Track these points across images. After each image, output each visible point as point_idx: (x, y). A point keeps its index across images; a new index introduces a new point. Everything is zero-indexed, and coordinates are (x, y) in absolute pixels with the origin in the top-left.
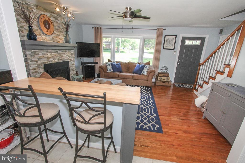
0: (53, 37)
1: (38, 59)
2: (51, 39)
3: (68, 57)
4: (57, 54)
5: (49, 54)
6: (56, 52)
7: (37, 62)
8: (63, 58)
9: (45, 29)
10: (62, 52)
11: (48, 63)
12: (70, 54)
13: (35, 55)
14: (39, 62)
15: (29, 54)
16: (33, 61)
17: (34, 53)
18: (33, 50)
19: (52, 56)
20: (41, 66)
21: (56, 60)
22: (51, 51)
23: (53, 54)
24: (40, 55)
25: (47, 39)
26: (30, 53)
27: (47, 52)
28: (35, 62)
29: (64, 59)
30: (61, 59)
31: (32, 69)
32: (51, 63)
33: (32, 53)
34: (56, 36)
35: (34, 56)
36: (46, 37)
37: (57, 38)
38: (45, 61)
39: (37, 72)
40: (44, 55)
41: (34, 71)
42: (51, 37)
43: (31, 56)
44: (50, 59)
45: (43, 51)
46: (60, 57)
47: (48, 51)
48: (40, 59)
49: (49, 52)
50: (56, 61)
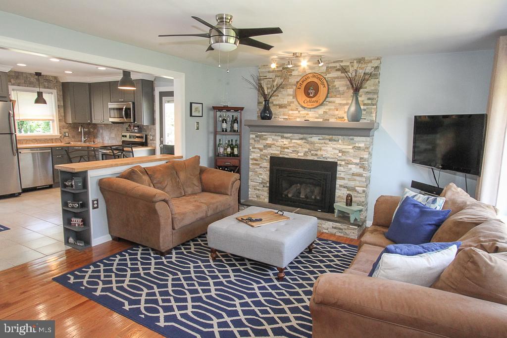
0: (328, 110)
1: (264, 146)
2: (319, 115)
3: (340, 154)
4: (305, 143)
5: (286, 142)
6: (302, 139)
7: (261, 150)
8: (319, 153)
9: (305, 98)
10: (320, 141)
11: (281, 156)
12: (351, 147)
13: (261, 141)
14: (264, 151)
15: (253, 138)
16: (255, 148)
17: (260, 138)
18: (259, 133)
19: (292, 145)
20: (267, 158)
21: (299, 154)
22: (291, 136)
23: (293, 141)
24: (269, 141)
25: (310, 115)
26: (254, 136)
27: (283, 137)
28: (259, 151)
29: (322, 155)
30: (312, 155)
31: (252, 159)
32: (286, 157)
33: (256, 137)
34: (335, 106)
35: (259, 141)
36: (309, 112)
37: (337, 110)
38: (275, 151)
39: (259, 164)
40: (276, 142)
41: (255, 162)
42: (321, 111)
43: (255, 141)
44: (286, 150)
45: (276, 135)
46: (313, 149)
47: (286, 135)
48: (269, 146)
49: (287, 138)
50: (301, 155)
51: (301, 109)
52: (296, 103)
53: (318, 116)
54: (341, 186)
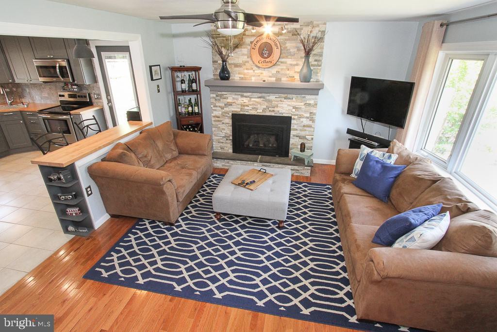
0: (280, 70)
1: (225, 105)
2: (273, 74)
3: (294, 110)
4: (263, 100)
5: (245, 100)
6: (260, 97)
7: (222, 108)
8: (276, 109)
9: (259, 58)
10: (277, 99)
11: (241, 113)
12: (303, 104)
13: (221, 100)
14: (225, 109)
15: (214, 98)
16: (217, 106)
17: (221, 97)
18: (219, 93)
19: (251, 103)
20: (228, 115)
21: (258, 111)
22: (251, 95)
23: (253, 99)
24: (230, 100)
25: (264, 74)
26: (215, 96)
27: (242, 96)
28: (220, 109)
29: (279, 111)
30: (270, 111)
31: (214, 117)
32: (247, 113)
33: (217, 96)
34: (286, 67)
35: (220, 100)
36: (263, 72)
37: (288, 70)
38: (236, 109)
39: (221, 121)
40: (236, 101)
41: (217, 119)
42: (274, 70)
43: (216, 100)
44: (246, 108)
45: (236, 95)
46: (271, 106)
47: (245, 94)
48: (230, 104)
49: (246, 97)
50: (259, 112)
51: (255, 68)
52: (251, 62)
53: (271, 75)
54: (294, 136)
